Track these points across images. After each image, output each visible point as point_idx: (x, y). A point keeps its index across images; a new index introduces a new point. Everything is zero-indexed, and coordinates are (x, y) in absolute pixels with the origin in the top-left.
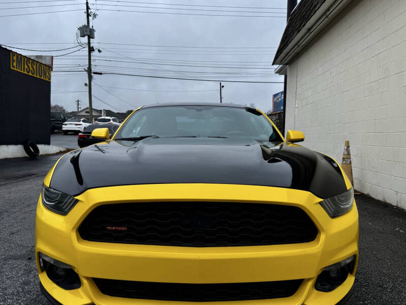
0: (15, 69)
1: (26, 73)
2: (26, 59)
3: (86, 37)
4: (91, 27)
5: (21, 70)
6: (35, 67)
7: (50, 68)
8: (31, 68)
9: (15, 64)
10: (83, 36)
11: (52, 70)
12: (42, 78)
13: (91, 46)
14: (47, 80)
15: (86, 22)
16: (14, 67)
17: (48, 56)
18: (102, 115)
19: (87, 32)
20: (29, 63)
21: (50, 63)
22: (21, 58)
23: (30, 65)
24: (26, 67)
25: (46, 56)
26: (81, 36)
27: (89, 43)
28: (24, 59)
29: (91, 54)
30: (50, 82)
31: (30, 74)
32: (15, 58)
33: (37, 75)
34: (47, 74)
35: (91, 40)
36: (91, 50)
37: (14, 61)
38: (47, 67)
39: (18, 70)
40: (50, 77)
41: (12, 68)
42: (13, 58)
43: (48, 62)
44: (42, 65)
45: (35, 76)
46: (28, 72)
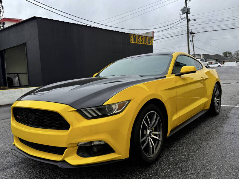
0: (132, 42)
1: (138, 43)
2: (138, 36)
3: (185, 14)
4: (188, 7)
5: (136, 42)
6: (143, 39)
7: (152, 38)
8: (141, 40)
9: (132, 40)
10: (183, 14)
11: (153, 39)
12: (148, 44)
13: (188, 18)
14: (151, 45)
15: (185, 5)
16: (131, 41)
17: (151, 32)
18: (201, 57)
19: (186, 11)
20: (140, 38)
21: (152, 35)
22: (135, 36)
23: (140, 39)
24: (138, 40)
25: (150, 32)
26: (182, 14)
27: (187, 17)
28: (137, 36)
29: (189, 23)
30: (152, 46)
31: (141, 43)
32: (132, 37)
33: (144, 43)
34: (150, 42)
35: (188, 14)
36: (188, 20)
37: (132, 38)
38: (150, 38)
39: (134, 42)
40: (152, 43)
41: (130, 42)
42: (131, 37)
43: (151, 35)
44: (147, 38)
45: (143, 44)
46: (140, 43)
